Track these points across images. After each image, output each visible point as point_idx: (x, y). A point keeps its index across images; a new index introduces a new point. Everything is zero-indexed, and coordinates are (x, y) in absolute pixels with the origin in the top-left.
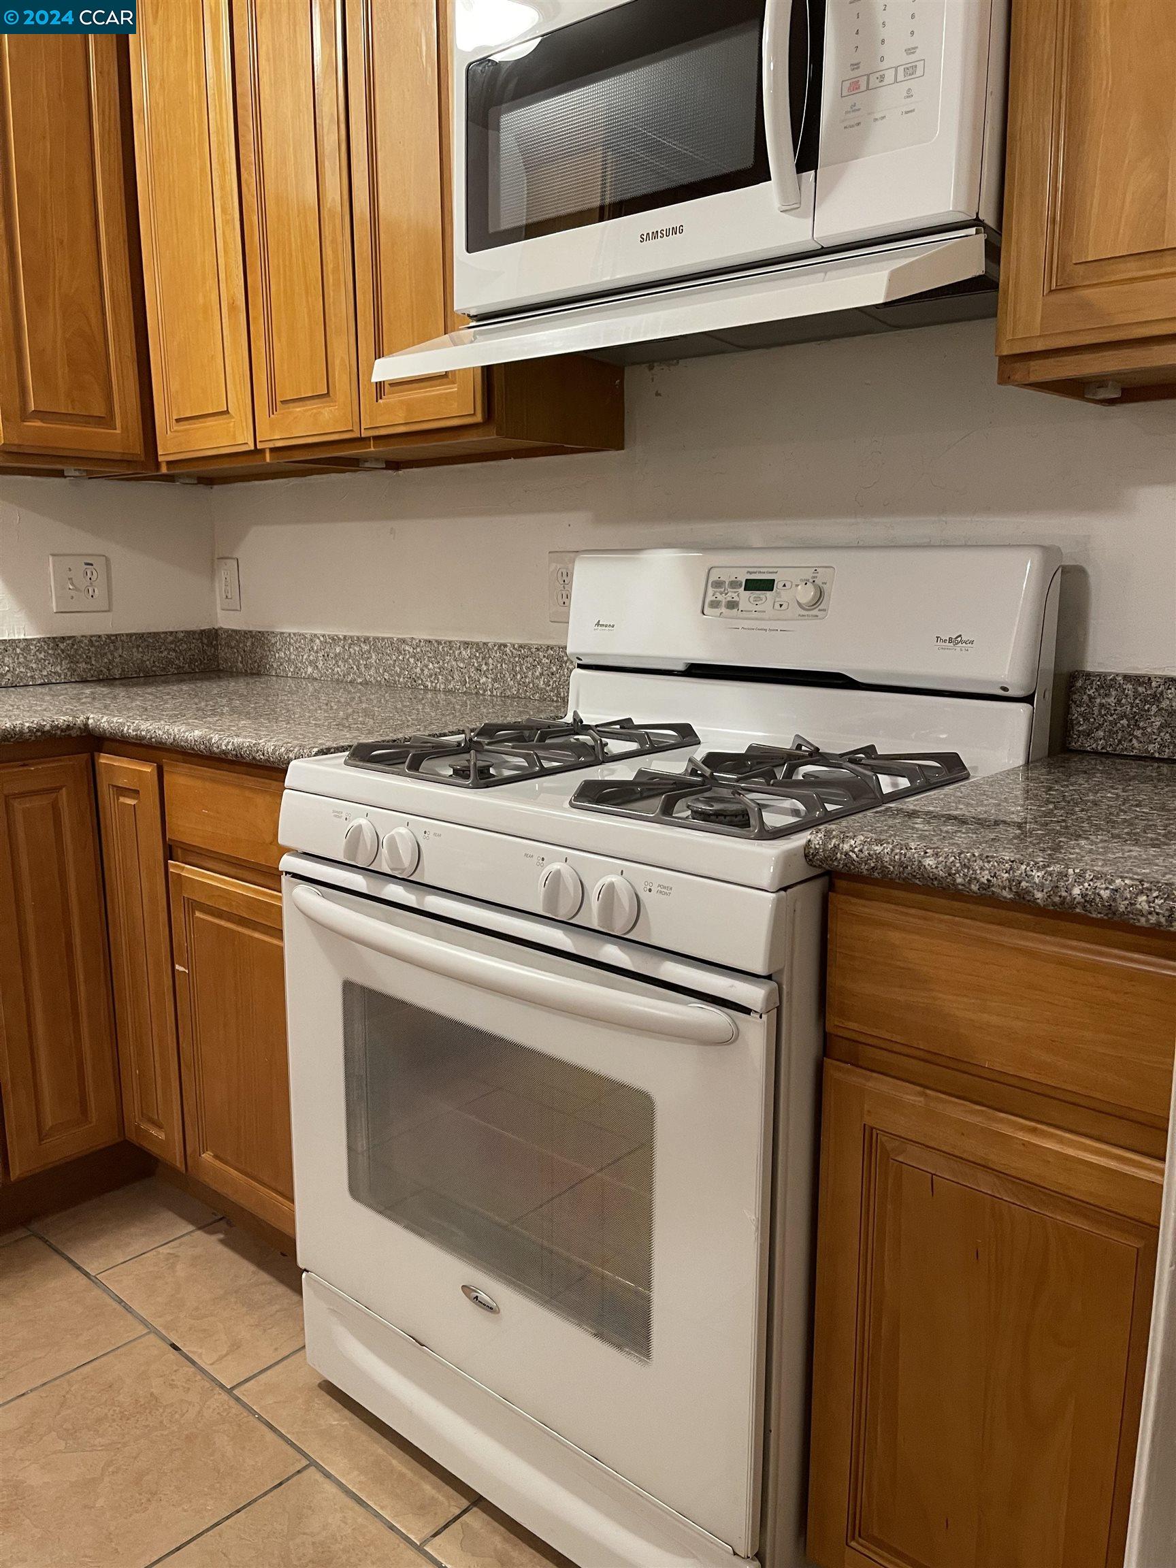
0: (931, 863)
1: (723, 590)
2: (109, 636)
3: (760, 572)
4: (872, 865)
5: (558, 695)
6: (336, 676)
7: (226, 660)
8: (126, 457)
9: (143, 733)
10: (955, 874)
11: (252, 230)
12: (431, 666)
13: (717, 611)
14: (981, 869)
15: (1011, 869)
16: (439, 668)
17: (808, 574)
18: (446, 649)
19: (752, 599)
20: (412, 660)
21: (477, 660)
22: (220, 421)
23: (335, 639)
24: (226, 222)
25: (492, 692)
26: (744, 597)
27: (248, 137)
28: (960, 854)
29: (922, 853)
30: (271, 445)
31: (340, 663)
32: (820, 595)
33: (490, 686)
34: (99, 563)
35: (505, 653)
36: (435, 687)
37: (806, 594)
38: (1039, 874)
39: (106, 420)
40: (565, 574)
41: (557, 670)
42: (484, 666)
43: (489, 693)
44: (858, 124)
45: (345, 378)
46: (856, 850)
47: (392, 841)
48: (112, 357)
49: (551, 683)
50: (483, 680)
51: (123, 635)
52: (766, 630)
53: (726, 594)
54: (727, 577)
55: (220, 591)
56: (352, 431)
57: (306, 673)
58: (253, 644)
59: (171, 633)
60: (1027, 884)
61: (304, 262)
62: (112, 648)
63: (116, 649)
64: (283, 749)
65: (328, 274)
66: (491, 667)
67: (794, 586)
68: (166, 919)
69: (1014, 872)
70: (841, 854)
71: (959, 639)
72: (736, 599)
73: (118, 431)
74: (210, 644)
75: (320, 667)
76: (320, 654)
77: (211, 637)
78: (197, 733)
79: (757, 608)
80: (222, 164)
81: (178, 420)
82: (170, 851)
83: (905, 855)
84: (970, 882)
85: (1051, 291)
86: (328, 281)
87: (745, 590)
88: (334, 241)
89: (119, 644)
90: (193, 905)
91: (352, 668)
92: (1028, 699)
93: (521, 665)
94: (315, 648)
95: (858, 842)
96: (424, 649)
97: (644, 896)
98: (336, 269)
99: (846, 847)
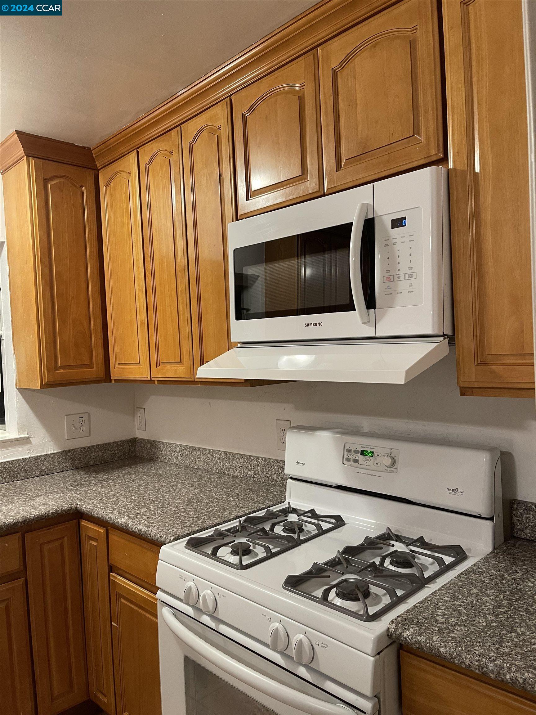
0: (443, 651)
1: (351, 453)
2: (89, 447)
3: (367, 447)
4: (417, 646)
5: (282, 483)
6: (186, 464)
7: (139, 452)
8: (97, 379)
9: (100, 516)
10: (454, 658)
11: (150, 295)
12: (227, 464)
13: (349, 463)
14: (466, 658)
15: (479, 660)
16: (230, 466)
17: (388, 451)
18: (233, 457)
19: (364, 459)
20: (218, 461)
21: (246, 464)
22: (137, 366)
23: (185, 448)
24: (140, 290)
25: (253, 479)
26: (360, 458)
27: (148, 259)
28: (456, 647)
29: (439, 645)
30: (157, 379)
31: (188, 459)
32: (394, 462)
33: (253, 476)
34: (86, 417)
35: (258, 462)
36: (229, 474)
37: (388, 461)
38: (491, 665)
39: (90, 365)
40: (283, 430)
41: (282, 472)
42: (249, 467)
43: (252, 479)
44: (391, 294)
45: (188, 357)
46: (410, 637)
47: (204, 597)
48: (93, 342)
49: (279, 478)
50: (249, 473)
51: (95, 446)
52: (371, 475)
53: (353, 455)
54: (353, 448)
55: (137, 422)
56: (191, 378)
57: (173, 461)
58: (151, 446)
59: (116, 442)
60: (486, 669)
61: (171, 309)
62: (90, 452)
63: (92, 453)
64: (159, 535)
65: (180, 316)
66: (253, 467)
67: (382, 456)
68: (109, 600)
69: (480, 662)
70: (403, 638)
71: (457, 490)
72: (357, 458)
73: (94, 369)
74: (132, 445)
75: (179, 459)
76: (179, 454)
77: (133, 442)
78: (123, 520)
79: (367, 464)
80: (138, 268)
81: (119, 364)
82: (111, 569)
83: (432, 644)
84: (461, 663)
85: (478, 364)
86: (180, 318)
87: (361, 455)
88: (182, 303)
89: (93, 450)
90: (121, 596)
91: (193, 461)
92: (491, 519)
93: (266, 468)
94: (177, 451)
95: (411, 633)
96: (224, 456)
97: (315, 646)
98: (183, 314)
99: (405, 635)
